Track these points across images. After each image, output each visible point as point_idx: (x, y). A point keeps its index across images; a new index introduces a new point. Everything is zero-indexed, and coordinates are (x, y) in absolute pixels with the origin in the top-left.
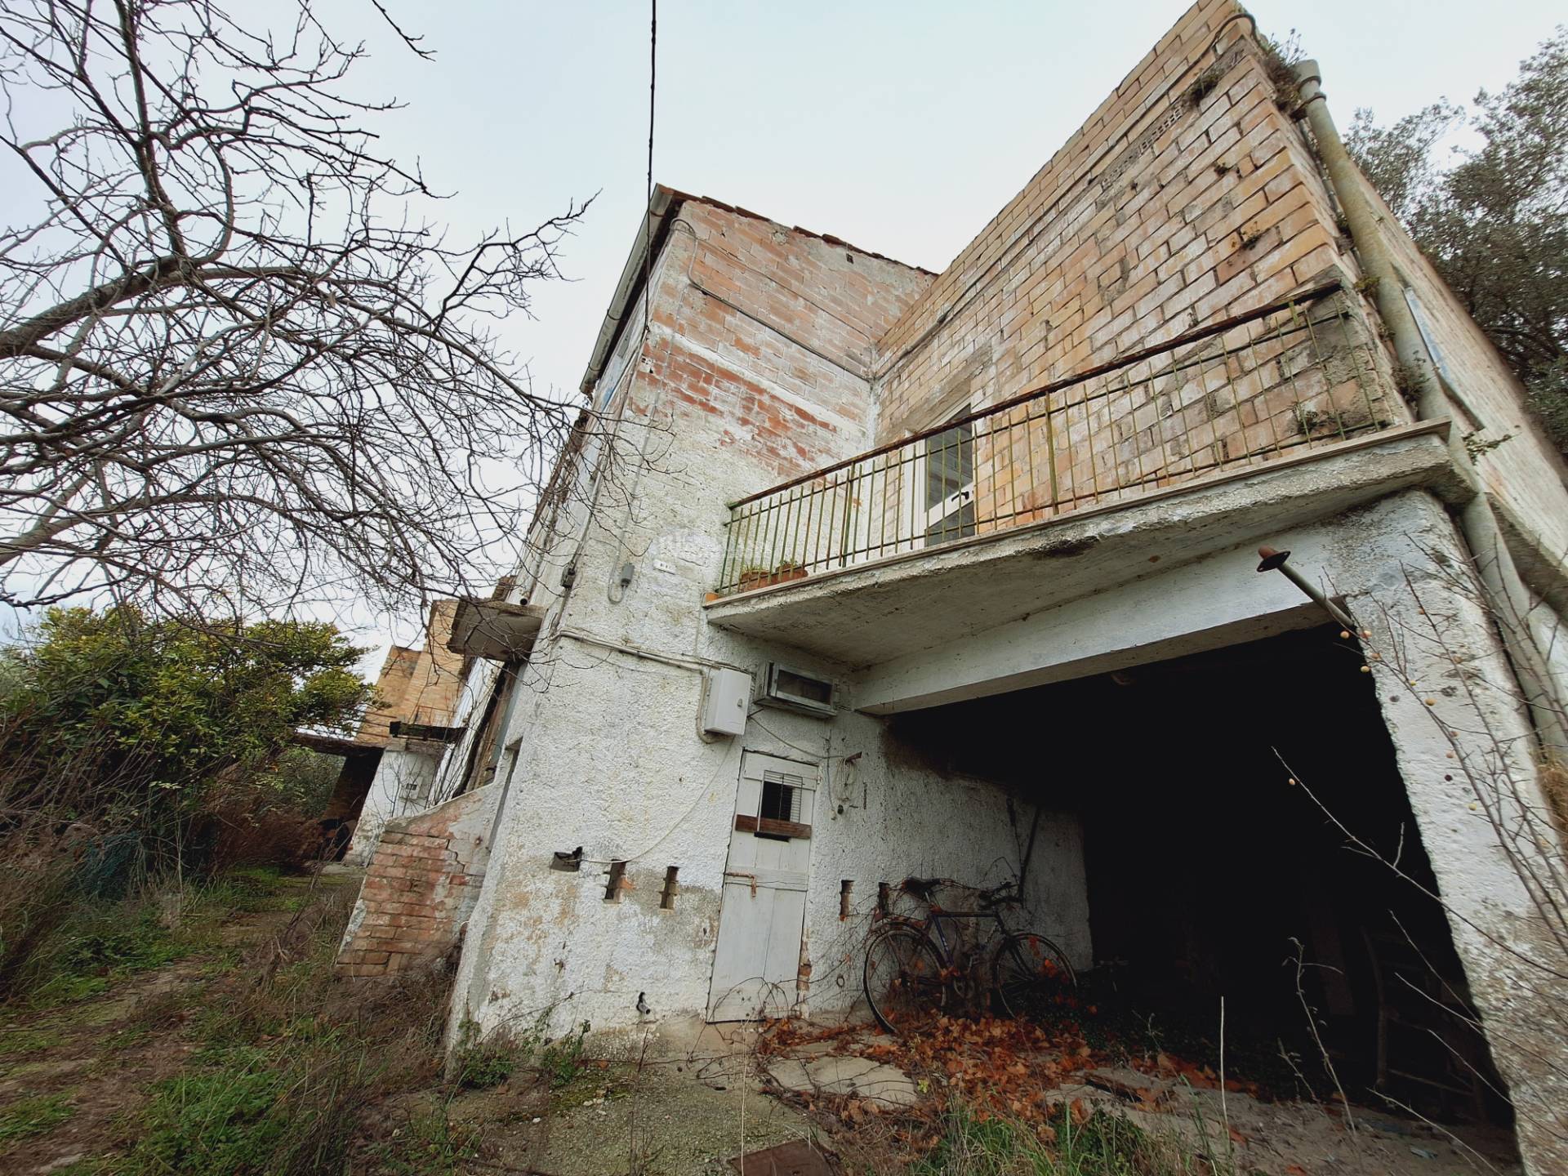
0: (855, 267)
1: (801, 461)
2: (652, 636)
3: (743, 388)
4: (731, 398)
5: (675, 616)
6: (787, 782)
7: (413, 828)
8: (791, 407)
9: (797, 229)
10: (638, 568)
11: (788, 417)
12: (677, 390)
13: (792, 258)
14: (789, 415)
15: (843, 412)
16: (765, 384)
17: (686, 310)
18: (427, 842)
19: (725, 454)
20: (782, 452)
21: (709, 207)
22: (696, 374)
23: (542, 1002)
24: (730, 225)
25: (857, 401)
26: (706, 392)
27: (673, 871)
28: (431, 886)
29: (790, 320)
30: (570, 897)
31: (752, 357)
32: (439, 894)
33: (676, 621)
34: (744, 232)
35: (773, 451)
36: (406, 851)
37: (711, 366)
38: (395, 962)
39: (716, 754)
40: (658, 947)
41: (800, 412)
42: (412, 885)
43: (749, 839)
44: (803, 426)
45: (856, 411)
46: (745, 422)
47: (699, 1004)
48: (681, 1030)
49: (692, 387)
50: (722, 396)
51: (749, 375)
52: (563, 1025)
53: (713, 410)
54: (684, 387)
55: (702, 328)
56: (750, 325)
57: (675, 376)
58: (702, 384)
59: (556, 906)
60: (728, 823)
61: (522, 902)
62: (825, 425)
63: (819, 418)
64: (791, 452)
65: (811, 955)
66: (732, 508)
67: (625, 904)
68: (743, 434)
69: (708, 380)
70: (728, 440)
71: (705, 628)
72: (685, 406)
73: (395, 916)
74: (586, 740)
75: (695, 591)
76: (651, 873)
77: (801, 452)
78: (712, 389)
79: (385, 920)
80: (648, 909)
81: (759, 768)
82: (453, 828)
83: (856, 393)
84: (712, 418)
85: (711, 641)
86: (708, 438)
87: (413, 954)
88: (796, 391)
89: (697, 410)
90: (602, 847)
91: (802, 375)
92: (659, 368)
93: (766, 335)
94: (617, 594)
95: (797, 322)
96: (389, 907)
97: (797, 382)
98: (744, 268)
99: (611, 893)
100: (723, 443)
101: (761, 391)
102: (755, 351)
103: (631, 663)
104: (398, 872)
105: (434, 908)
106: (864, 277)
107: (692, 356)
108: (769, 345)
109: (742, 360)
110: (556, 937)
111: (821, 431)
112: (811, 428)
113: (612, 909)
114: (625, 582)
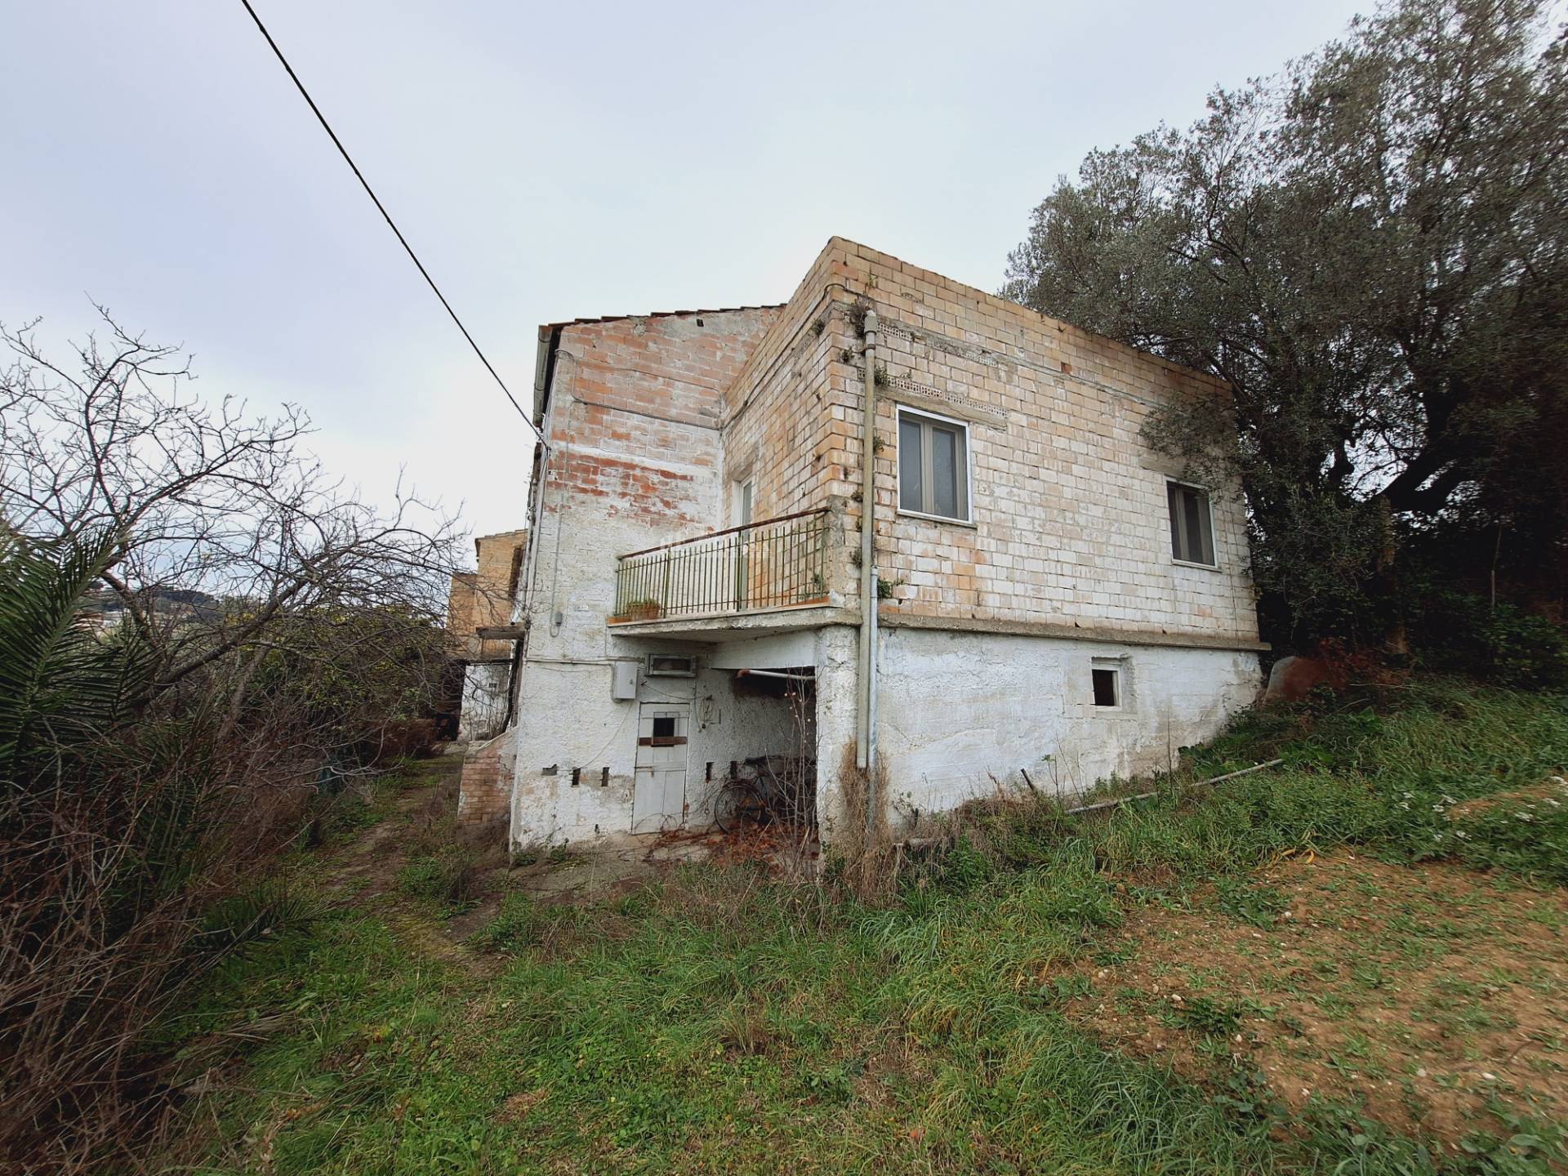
0: (705, 329)
1: (667, 511)
2: (579, 650)
3: (621, 469)
4: (613, 480)
5: (591, 636)
6: (669, 716)
7: (479, 755)
8: (657, 471)
9: (655, 315)
10: (564, 613)
11: (656, 481)
12: (576, 487)
13: (651, 344)
14: (656, 478)
15: (700, 462)
16: (637, 460)
17: (574, 423)
18: (488, 761)
19: (612, 522)
20: (653, 509)
21: (582, 326)
22: (586, 470)
23: (548, 831)
24: (598, 334)
25: (710, 450)
26: (594, 482)
27: (606, 770)
28: (495, 781)
29: (652, 401)
30: (555, 785)
31: (625, 443)
32: (500, 785)
33: (592, 638)
34: (610, 337)
35: (646, 510)
36: (478, 766)
37: (596, 460)
38: (485, 818)
39: (625, 708)
40: (602, 804)
41: (665, 474)
42: (485, 782)
43: (648, 749)
44: (667, 484)
45: (708, 458)
46: (624, 495)
47: (628, 827)
48: (618, 838)
49: (585, 481)
50: (608, 481)
51: (625, 457)
52: (558, 840)
53: (601, 493)
54: (580, 484)
55: (587, 432)
56: (622, 417)
57: (573, 477)
58: (591, 476)
59: (548, 792)
60: (635, 742)
61: (531, 791)
62: (684, 478)
63: (679, 473)
64: (660, 505)
65: (688, 801)
66: (621, 559)
67: (582, 787)
68: (623, 504)
69: (595, 473)
70: (613, 512)
71: (610, 639)
72: (581, 496)
73: (479, 797)
74: (550, 713)
75: (602, 619)
76: (595, 772)
77: (667, 504)
78: (600, 478)
79: (476, 799)
80: (595, 788)
81: (650, 712)
82: (500, 752)
83: (708, 443)
84: (601, 499)
85: (615, 645)
86: (599, 515)
87: (493, 813)
88: (660, 457)
89: (590, 497)
90: (567, 763)
91: (665, 443)
92: (560, 474)
93: (635, 420)
94: (555, 631)
95: (658, 400)
96: (476, 793)
97: (662, 450)
98: (611, 370)
99: (575, 782)
100: (610, 515)
101: (633, 467)
102: (627, 437)
103: (569, 668)
104: (477, 777)
105: (499, 792)
106: (713, 336)
107: (582, 457)
108: (637, 428)
109: (617, 448)
110: (550, 805)
111: (681, 483)
112: (673, 482)
113: (576, 790)
114: (559, 624)
